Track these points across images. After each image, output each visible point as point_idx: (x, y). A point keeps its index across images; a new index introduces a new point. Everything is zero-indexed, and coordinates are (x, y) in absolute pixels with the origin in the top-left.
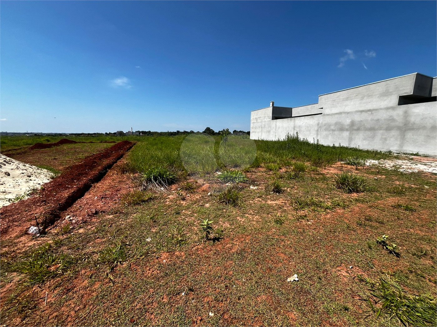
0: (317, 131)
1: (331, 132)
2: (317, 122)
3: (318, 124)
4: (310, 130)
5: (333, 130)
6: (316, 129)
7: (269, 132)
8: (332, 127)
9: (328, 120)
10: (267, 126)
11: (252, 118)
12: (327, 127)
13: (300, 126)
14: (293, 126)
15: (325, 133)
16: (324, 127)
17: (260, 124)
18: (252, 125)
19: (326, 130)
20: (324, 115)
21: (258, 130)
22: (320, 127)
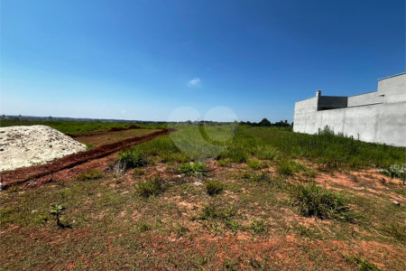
0: (376, 124)
1: (398, 127)
2: (375, 114)
3: (377, 116)
4: (365, 124)
5: (401, 125)
6: (374, 121)
7: (314, 124)
8: (399, 121)
9: (392, 110)
10: (311, 118)
11: (296, 109)
12: (392, 120)
13: (351, 119)
14: (342, 118)
15: (387, 128)
16: (387, 120)
17: (303, 115)
18: (295, 117)
19: (389, 123)
20: (387, 104)
21: (301, 122)
22: (381, 120)
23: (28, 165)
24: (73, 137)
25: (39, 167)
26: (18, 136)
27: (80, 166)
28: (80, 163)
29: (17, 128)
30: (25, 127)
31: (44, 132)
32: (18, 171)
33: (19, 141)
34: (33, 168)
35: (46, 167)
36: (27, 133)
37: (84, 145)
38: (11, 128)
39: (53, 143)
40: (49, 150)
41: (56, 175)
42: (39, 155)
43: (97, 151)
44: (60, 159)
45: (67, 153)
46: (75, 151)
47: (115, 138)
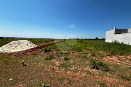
23: (22, 50)
24: (34, 43)
25: (24, 51)
26: (20, 43)
27: (34, 51)
28: (34, 50)
29: (20, 41)
30: (22, 41)
31: (26, 42)
32: (19, 52)
33: (20, 44)
34: (22, 51)
35: (26, 51)
36: (22, 42)
37: (36, 46)
38: (18, 41)
39: (28, 45)
40: (27, 47)
41: (27, 53)
42: (25, 48)
43: (39, 47)
44: (29, 49)
45: (31, 48)
46: (34, 47)
47: (46, 44)
